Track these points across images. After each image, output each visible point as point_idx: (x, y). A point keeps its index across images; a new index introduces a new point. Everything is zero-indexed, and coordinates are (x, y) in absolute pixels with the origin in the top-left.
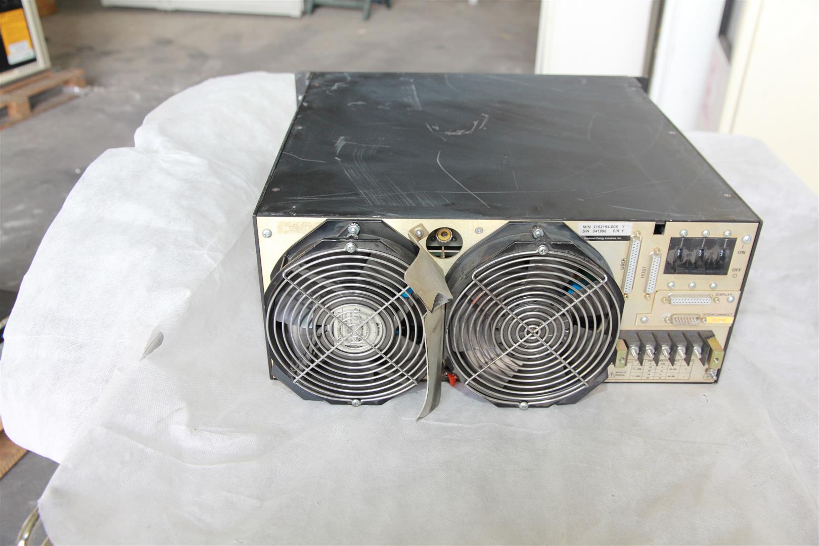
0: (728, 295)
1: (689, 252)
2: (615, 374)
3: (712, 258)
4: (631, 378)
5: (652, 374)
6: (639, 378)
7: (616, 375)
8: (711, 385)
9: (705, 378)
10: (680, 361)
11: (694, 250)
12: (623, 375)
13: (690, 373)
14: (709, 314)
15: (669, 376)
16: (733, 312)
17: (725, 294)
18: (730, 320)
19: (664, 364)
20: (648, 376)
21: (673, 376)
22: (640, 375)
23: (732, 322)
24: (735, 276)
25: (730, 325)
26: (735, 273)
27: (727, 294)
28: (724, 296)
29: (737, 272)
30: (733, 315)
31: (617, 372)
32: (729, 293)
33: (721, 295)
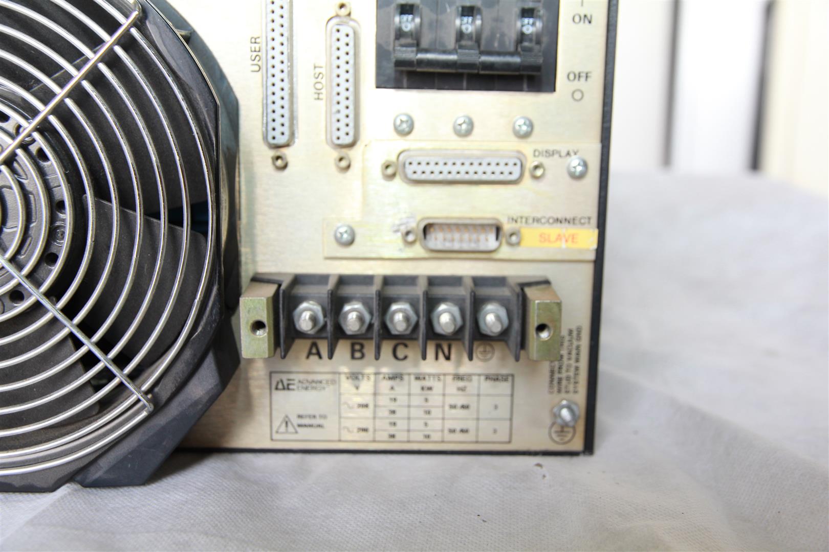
0: (568, 154)
1: (434, 16)
2: (296, 421)
3: (503, 35)
4: (346, 436)
5: (402, 425)
6: (368, 436)
7: (300, 426)
8: (575, 460)
9: (557, 439)
10: (475, 378)
11: (448, 10)
12: (320, 426)
13: (511, 419)
14: (527, 219)
15: (452, 431)
16: (592, 210)
17: (559, 153)
18: (588, 239)
19: (430, 389)
20: (392, 430)
21: (462, 431)
22: (368, 424)
23: (594, 245)
24: (578, 95)
25: (592, 256)
26: (577, 84)
27: (564, 153)
28: (556, 156)
29: (581, 84)
30: (594, 221)
31: (300, 417)
32: (571, 148)
33: (550, 154)
